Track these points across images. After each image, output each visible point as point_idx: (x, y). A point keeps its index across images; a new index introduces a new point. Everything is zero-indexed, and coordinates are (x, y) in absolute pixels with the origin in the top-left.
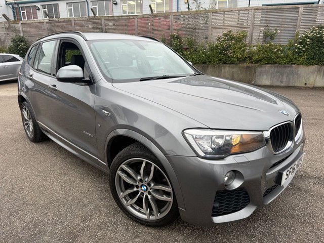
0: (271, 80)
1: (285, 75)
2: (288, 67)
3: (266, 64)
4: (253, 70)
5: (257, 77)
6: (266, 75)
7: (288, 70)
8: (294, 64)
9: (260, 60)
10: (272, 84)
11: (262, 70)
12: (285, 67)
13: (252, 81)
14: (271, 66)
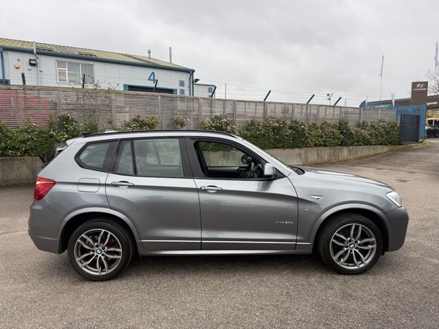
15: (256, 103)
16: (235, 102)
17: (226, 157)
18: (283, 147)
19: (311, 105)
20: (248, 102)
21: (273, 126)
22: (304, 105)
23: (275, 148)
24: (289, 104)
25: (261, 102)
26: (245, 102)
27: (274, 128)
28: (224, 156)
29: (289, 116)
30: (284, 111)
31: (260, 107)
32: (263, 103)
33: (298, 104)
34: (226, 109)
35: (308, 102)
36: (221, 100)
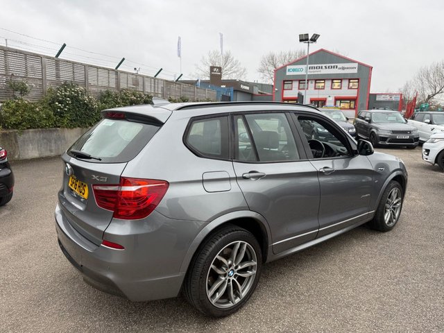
0: (38, 150)
1: (53, 141)
2: (54, 131)
3: (28, 128)
4: (13, 139)
5: (20, 149)
6: (32, 143)
7: (54, 135)
8: (59, 127)
9: (20, 124)
10: (41, 156)
11: (24, 138)
12: (51, 131)
13: (14, 154)
14: (35, 132)
15: (108, 70)
16: (86, 67)
19: (158, 79)
20: (100, 68)
21: (131, 99)
22: (153, 78)
24: (140, 75)
25: (113, 70)
26: (98, 68)
27: (132, 102)
29: (140, 89)
30: (136, 83)
31: (113, 76)
32: (116, 72)
33: (147, 77)
34: (77, 75)
35: (155, 76)
36: (70, 62)
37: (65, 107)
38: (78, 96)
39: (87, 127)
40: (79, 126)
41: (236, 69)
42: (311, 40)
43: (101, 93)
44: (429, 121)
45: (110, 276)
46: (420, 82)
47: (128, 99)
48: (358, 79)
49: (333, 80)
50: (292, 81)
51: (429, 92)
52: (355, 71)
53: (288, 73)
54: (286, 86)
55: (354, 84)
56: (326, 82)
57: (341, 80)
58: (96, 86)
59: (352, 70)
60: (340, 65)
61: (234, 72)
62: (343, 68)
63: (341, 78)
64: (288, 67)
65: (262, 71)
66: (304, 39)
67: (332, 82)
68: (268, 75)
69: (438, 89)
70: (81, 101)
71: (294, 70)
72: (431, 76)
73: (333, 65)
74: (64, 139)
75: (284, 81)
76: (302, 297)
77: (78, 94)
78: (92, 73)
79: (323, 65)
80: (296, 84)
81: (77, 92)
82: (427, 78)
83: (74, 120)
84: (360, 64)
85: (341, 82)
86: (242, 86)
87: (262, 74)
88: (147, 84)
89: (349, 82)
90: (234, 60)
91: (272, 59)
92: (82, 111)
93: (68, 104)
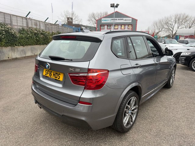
15: (22, 17)
16: (11, 16)
17: (13, 50)
18: (40, 44)
19: (47, 23)
20: (18, 16)
21: (35, 32)
23: (37, 44)
24: (38, 21)
25: (24, 18)
26: (17, 16)
27: (35, 34)
28: (12, 49)
29: (38, 27)
30: (36, 25)
31: (25, 21)
32: (26, 18)
33: (41, 22)
34: (6, 19)
35: (45, 21)
36: (2, 13)
37: (2, 36)
38: (9, 30)
39: (14, 46)
40: (10, 46)
41: (77, 19)
42: (116, 6)
43: (20, 29)
44: (164, 42)
45: (83, 119)
46: (154, 27)
47: (33, 32)
48: (132, 25)
49: (121, 25)
50: (104, 25)
51: (157, 31)
52: (131, 21)
53: (102, 22)
54: (102, 28)
55: (130, 27)
56: (119, 26)
57: (125, 25)
58: (17, 26)
59: (129, 21)
60: (124, 19)
61: (77, 21)
62: (126, 20)
63: (125, 24)
64: (102, 19)
65: (89, 20)
66: (112, 6)
67: (121, 26)
68: (92, 22)
69: (160, 30)
70: (10, 33)
71: (105, 20)
72: (158, 24)
73: (121, 18)
74: (3, 52)
75: (101, 25)
76: (154, 119)
77: (9, 29)
78: (14, 19)
79: (117, 19)
80: (106, 27)
81: (8, 28)
82: (156, 25)
83: (8, 43)
84: (132, 18)
85: (125, 26)
86: (82, 27)
87: (89, 22)
88: (42, 25)
89: (128, 26)
90: (76, 15)
91: (94, 15)
92: (11, 38)
93: (4, 34)
